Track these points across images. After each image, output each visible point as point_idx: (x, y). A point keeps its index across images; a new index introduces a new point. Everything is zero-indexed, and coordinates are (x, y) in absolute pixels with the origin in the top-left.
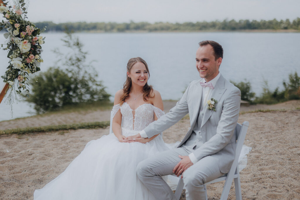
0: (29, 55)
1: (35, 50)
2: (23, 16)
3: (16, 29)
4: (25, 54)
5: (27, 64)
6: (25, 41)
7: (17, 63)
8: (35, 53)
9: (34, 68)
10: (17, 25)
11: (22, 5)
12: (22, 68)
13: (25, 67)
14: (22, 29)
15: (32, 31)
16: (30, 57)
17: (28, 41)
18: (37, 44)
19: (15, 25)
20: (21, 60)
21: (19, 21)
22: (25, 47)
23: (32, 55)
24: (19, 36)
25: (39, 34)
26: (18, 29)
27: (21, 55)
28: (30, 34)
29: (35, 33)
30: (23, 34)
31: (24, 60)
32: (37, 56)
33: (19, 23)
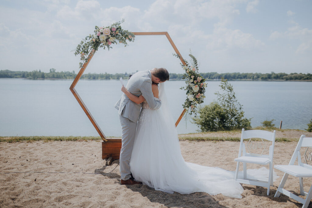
0: (198, 93)
1: (201, 91)
2: (196, 72)
3: (192, 79)
4: (196, 93)
5: (196, 99)
6: (196, 85)
7: (191, 97)
8: (201, 93)
9: (200, 101)
10: (193, 77)
11: (196, 65)
12: (193, 101)
13: (196, 100)
14: (195, 79)
15: (200, 80)
16: (198, 94)
17: (198, 85)
18: (203, 87)
19: (191, 76)
20: (194, 96)
21: (194, 74)
22: (196, 89)
23: (199, 94)
24: (193, 83)
25: (204, 82)
26: (193, 79)
27: (193, 93)
28: (199, 81)
29: (202, 81)
30: (195, 82)
31: (195, 96)
32: (202, 94)
33: (194, 75)
